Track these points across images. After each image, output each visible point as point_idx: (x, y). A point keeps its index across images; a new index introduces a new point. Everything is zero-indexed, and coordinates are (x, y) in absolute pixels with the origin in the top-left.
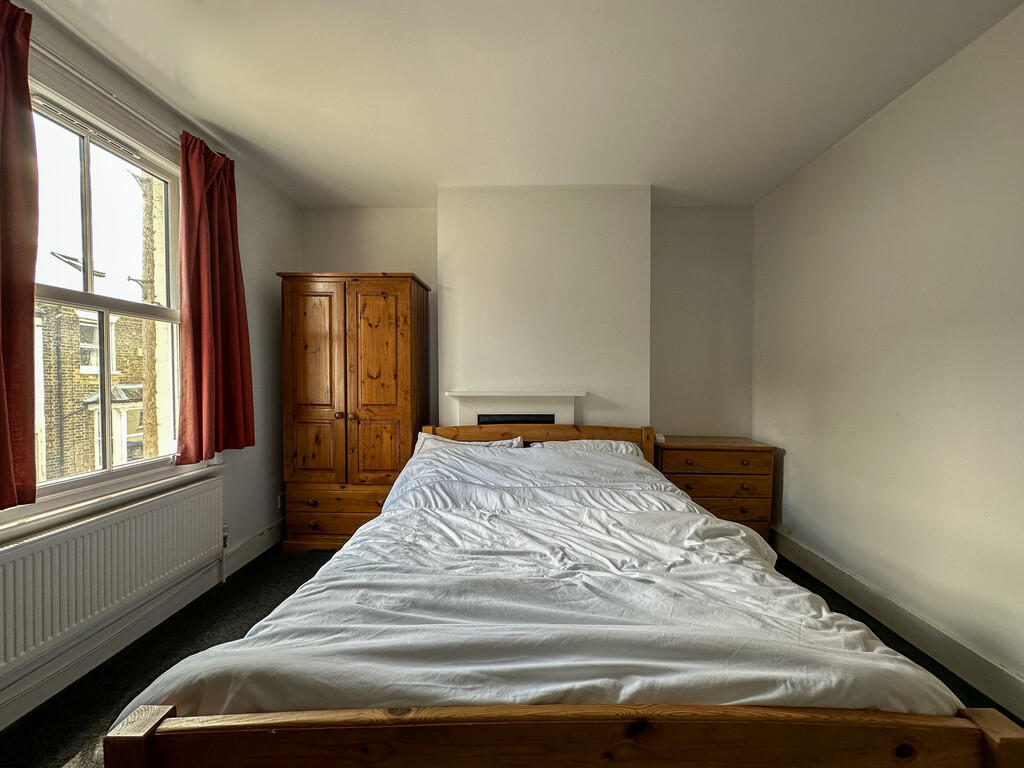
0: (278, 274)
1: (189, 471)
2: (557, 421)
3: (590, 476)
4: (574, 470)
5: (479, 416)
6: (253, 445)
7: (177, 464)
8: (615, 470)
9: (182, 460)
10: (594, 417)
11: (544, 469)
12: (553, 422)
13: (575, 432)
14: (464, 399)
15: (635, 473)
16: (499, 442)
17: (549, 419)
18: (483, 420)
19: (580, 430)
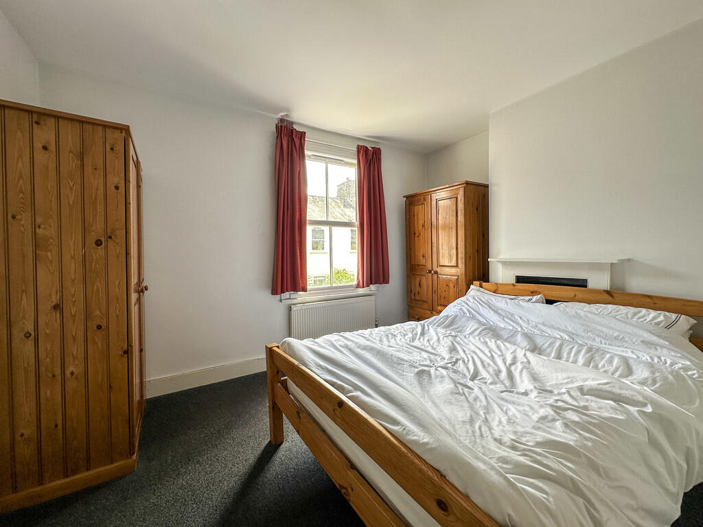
0: (404, 197)
1: (361, 291)
2: (591, 285)
3: (583, 334)
4: (568, 327)
5: (517, 277)
6: (388, 283)
7: (357, 288)
8: (616, 334)
9: (358, 286)
10: (637, 284)
11: (541, 321)
12: (586, 287)
13: (607, 297)
14: (506, 264)
15: (643, 342)
16: (522, 298)
17: (582, 284)
18: (520, 280)
19: (614, 296)
